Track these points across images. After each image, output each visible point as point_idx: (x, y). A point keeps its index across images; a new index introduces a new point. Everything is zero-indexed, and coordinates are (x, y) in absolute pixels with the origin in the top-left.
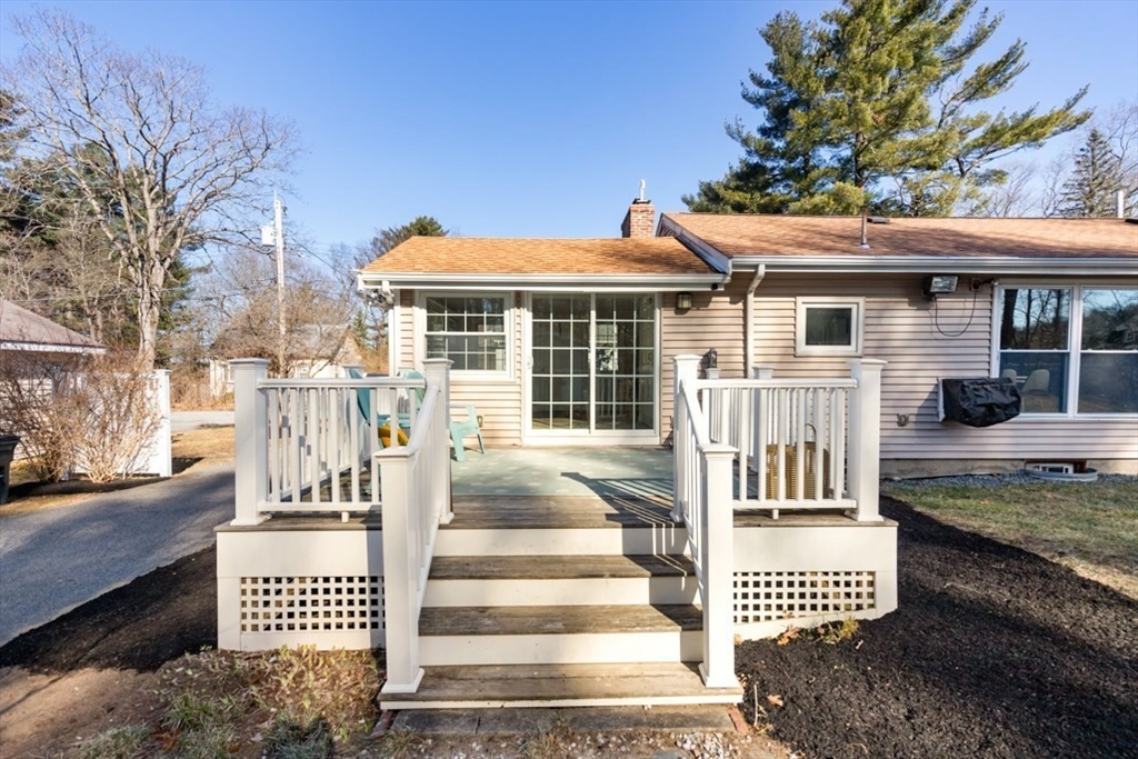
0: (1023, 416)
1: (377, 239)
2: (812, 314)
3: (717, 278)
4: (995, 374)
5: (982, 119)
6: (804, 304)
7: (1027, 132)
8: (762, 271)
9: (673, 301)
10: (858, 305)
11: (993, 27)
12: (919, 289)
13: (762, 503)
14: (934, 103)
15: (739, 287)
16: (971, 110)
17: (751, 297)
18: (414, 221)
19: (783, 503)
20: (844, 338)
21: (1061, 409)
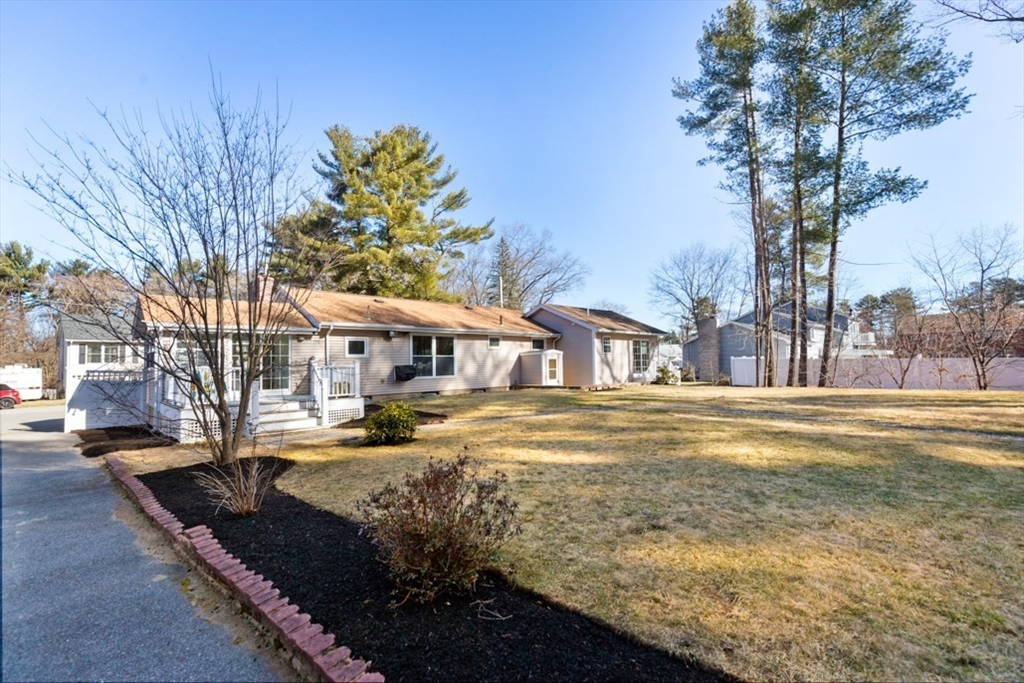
0: (416, 378)
2: (350, 342)
3: (315, 330)
4: (411, 364)
5: (451, 223)
6: (348, 339)
7: (469, 236)
8: (332, 328)
9: (297, 337)
10: (366, 340)
11: (454, 174)
12: (386, 335)
13: (333, 395)
14: (427, 211)
15: (323, 333)
16: (446, 216)
17: (328, 337)
19: (338, 395)
20: (362, 352)
21: (431, 375)
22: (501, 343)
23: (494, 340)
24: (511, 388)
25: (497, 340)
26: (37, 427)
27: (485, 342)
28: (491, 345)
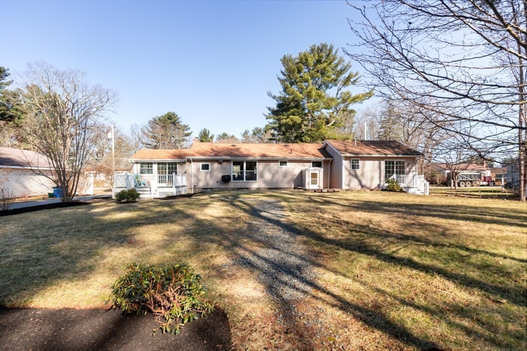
1: (151, 121)
2: (202, 165)
8: (191, 159)
9: (179, 163)
10: (210, 164)
17: (192, 162)
18: (166, 113)
21: (243, 180)
22: (288, 164)
23: (283, 162)
24: (294, 188)
25: (286, 162)
26: (107, 191)
27: (277, 163)
28: (281, 165)
